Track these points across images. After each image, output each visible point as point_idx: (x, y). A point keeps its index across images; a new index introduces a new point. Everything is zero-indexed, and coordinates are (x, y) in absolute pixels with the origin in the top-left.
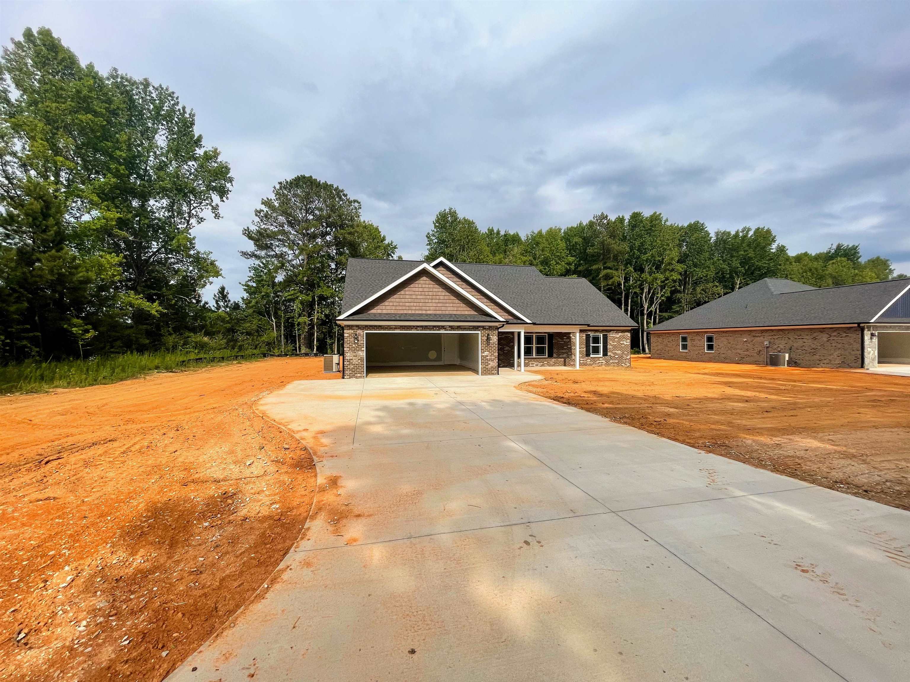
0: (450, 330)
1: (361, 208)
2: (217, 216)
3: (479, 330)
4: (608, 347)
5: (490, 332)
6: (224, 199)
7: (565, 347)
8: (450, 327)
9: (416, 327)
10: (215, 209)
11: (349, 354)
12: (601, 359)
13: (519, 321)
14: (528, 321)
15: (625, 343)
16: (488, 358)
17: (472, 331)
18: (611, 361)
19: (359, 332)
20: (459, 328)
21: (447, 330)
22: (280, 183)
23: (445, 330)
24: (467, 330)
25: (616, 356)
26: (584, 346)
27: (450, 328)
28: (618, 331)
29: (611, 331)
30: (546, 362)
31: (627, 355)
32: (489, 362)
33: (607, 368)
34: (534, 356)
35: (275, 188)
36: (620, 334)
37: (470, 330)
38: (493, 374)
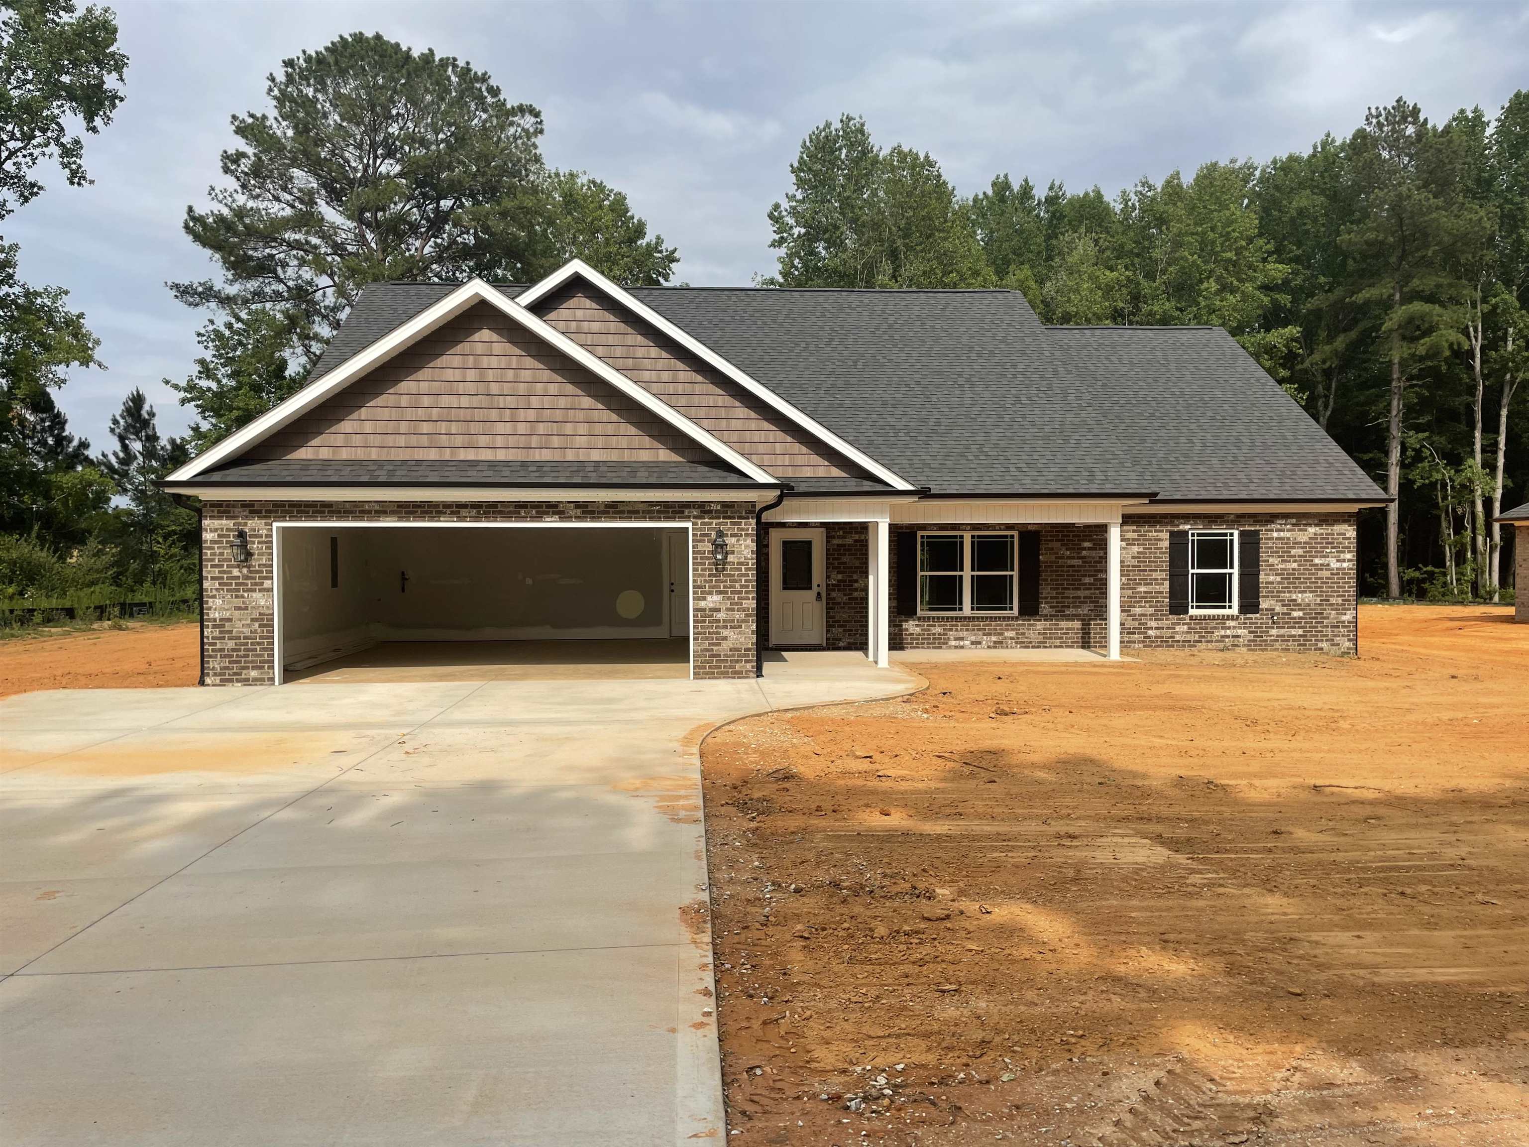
0: (578, 518)
1: (541, 132)
2: (76, 177)
3: (687, 518)
4: (1262, 577)
5: (727, 525)
6: (98, 122)
7: (1087, 580)
8: (578, 505)
9: (456, 509)
10: (70, 152)
11: (219, 602)
12: (1232, 623)
13: (867, 486)
14: (900, 484)
15: (1334, 565)
16: (721, 615)
17: (659, 519)
18: (1274, 632)
19: (254, 524)
20: (613, 509)
21: (569, 518)
22: (289, 63)
23: (562, 519)
24: (644, 518)
25: (1295, 614)
26: (1164, 575)
27: (579, 512)
28: (1302, 519)
29: (1272, 518)
30: (1011, 634)
31: (1341, 609)
32: (725, 633)
33: (1259, 656)
34: (967, 610)
35: (273, 80)
36: (1312, 530)
37: (652, 519)
38: (738, 675)
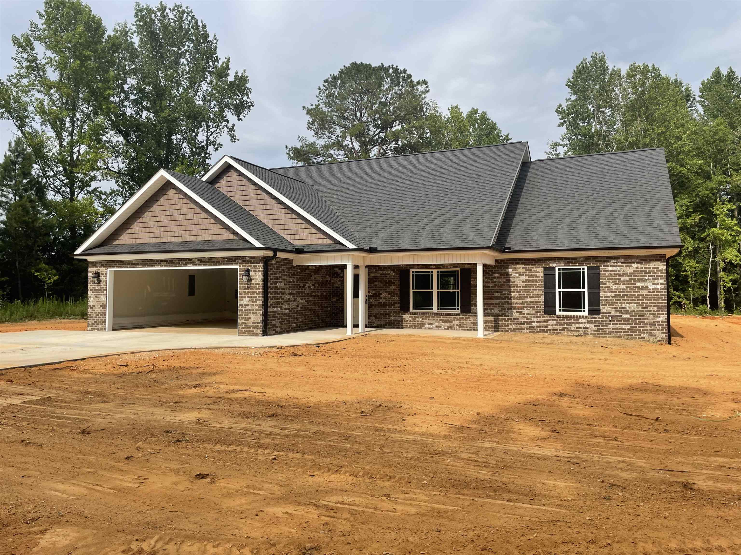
0: (199, 265)
3: (237, 264)
4: (602, 294)
5: (251, 267)
7: (497, 295)
8: (199, 259)
9: (159, 262)
12: (584, 321)
13: (338, 247)
14: (351, 246)
15: (651, 286)
16: (249, 307)
17: (227, 264)
18: (611, 326)
19: (102, 270)
20: (211, 261)
21: (195, 265)
23: (193, 265)
24: (221, 264)
25: (625, 316)
26: (541, 292)
27: (199, 262)
28: (628, 260)
29: (608, 259)
30: (457, 322)
31: (656, 314)
32: (250, 315)
33: (602, 340)
34: (435, 309)
36: (635, 266)
37: (224, 264)
38: (255, 334)
